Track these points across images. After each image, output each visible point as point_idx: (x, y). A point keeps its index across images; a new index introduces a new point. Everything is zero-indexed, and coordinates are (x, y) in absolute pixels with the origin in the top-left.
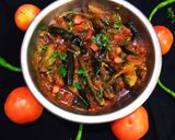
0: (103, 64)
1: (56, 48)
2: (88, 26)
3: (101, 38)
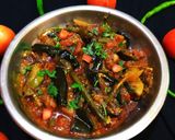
0: (100, 75)
1: (42, 67)
3: (93, 48)
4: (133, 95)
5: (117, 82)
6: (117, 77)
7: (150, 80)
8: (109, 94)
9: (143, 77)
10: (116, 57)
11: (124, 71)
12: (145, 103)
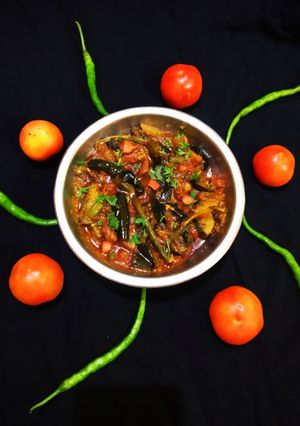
0: (168, 207)
2: (143, 154)
3: (163, 171)
4: (202, 235)
5: (185, 217)
6: (186, 211)
7: (223, 217)
8: (175, 230)
9: (215, 213)
10: (188, 186)
11: (195, 205)
12: (213, 241)
